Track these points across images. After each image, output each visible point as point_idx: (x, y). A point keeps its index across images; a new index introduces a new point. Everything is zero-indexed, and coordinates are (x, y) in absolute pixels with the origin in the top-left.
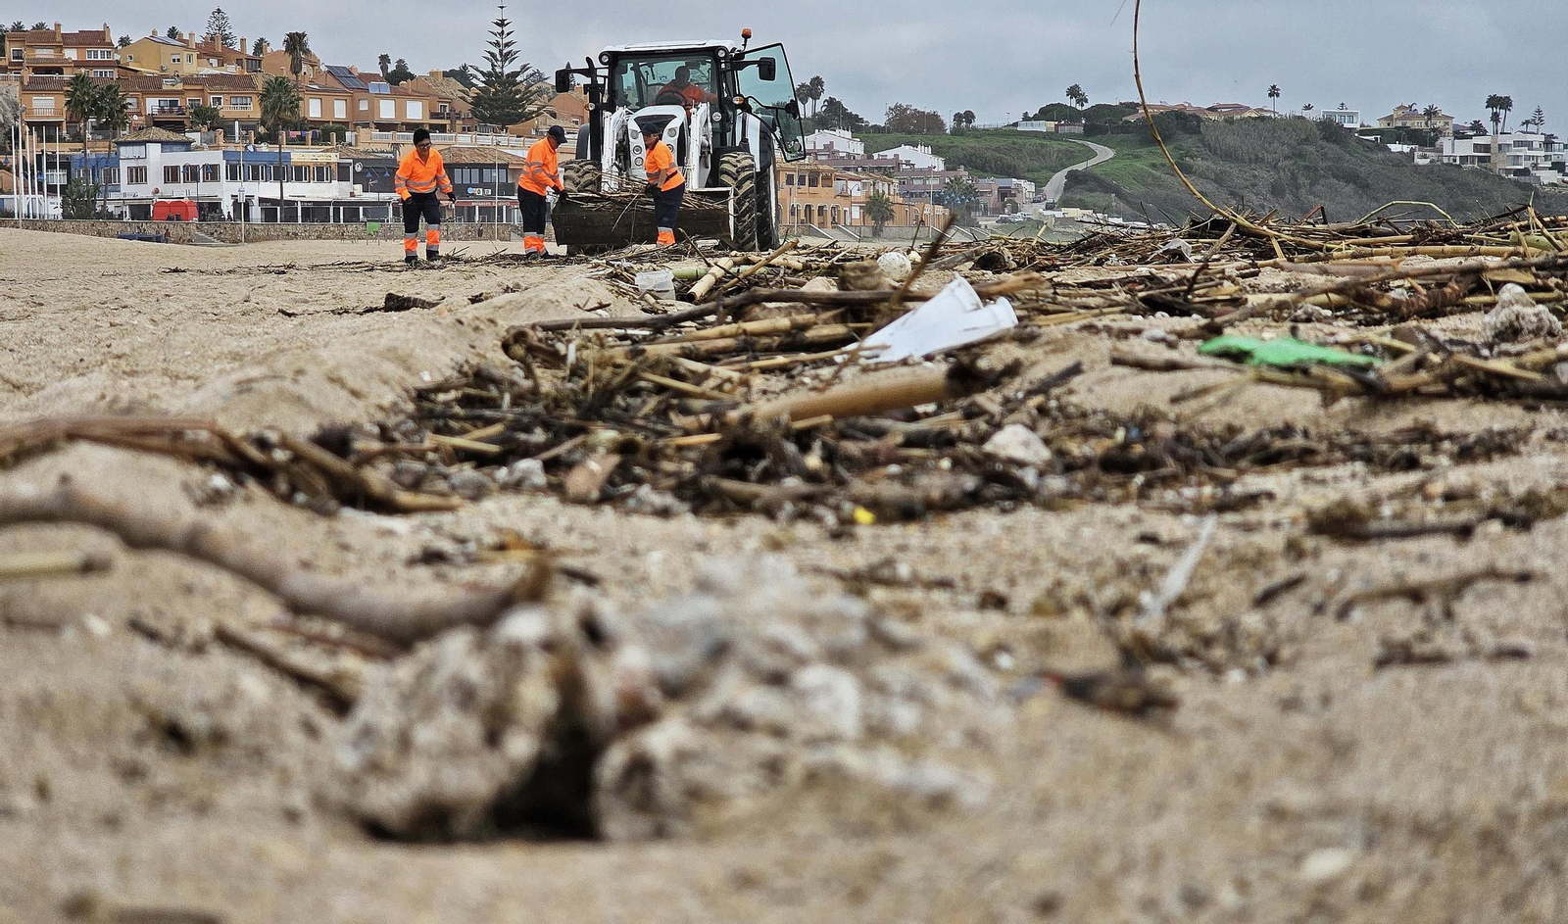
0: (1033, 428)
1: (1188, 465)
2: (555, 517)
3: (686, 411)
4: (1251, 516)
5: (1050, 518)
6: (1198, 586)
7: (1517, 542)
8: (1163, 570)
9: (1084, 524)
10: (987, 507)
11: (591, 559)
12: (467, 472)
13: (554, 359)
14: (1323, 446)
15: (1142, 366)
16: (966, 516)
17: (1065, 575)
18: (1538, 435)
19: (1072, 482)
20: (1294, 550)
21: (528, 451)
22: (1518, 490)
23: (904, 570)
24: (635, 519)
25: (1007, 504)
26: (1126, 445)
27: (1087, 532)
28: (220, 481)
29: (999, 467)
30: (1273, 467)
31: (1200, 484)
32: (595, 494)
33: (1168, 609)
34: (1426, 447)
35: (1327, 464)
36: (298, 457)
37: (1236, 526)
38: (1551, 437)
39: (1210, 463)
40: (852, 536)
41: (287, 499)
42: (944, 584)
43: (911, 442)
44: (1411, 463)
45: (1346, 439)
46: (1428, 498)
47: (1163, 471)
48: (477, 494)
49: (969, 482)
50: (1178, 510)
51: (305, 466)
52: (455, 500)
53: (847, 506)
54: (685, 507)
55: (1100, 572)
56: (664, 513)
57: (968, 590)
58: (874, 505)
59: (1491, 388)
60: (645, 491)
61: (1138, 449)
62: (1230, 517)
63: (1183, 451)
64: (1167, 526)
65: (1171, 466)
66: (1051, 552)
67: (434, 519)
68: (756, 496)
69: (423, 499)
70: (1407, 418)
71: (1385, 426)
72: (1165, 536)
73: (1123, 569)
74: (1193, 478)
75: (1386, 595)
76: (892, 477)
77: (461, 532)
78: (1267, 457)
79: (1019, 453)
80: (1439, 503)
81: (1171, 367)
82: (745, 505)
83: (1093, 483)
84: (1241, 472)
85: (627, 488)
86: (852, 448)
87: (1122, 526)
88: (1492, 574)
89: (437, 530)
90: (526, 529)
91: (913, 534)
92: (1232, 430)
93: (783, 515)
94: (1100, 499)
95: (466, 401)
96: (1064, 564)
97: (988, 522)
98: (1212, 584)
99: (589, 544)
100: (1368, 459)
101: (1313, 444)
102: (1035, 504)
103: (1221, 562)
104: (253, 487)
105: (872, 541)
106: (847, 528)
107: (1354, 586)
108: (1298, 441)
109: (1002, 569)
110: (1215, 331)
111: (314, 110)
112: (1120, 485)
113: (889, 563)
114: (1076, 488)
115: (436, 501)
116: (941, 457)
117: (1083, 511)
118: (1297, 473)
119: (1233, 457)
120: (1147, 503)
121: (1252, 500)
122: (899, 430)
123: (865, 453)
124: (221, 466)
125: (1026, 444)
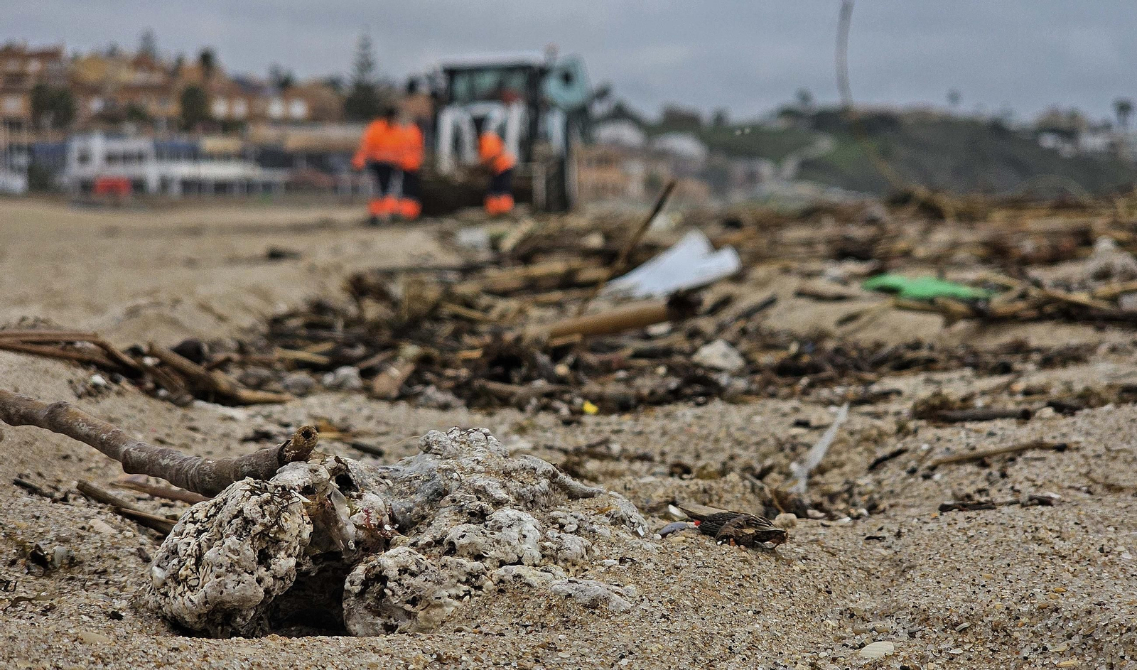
0: (733, 344)
1: (842, 371)
2: (360, 409)
3: (474, 333)
4: (881, 407)
5: (732, 408)
6: (834, 458)
7: (1064, 423)
8: (809, 446)
9: (756, 414)
10: (686, 402)
11: (382, 439)
12: (302, 377)
13: (382, 295)
14: (942, 357)
15: (819, 297)
16: (668, 408)
17: (737, 451)
18: (1103, 349)
19: (752, 382)
20: (902, 430)
21: (350, 362)
22: (1078, 388)
23: (616, 448)
24: (422, 411)
25: (701, 399)
26: (797, 356)
27: (758, 419)
28: (98, 379)
29: (700, 372)
30: (904, 372)
31: (850, 385)
32: (394, 393)
33: (810, 476)
34: (1019, 357)
35: (946, 369)
36: (163, 363)
37: (869, 414)
38: (1113, 350)
39: (859, 369)
40: (579, 423)
41: (152, 393)
42: (644, 458)
43: (638, 355)
44: (1005, 369)
45: (961, 352)
46: (1012, 394)
47: (823, 375)
48: (304, 392)
49: (673, 383)
50: (829, 403)
51: (167, 369)
52: (286, 396)
53: (578, 401)
54: (461, 402)
55: (763, 449)
56: (445, 407)
57: (663, 462)
58: (598, 400)
59: (1071, 314)
60: (431, 391)
61: (806, 359)
62: (867, 408)
63: (840, 360)
64: (815, 414)
65: (829, 371)
66: (729, 435)
67: (266, 409)
68: (512, 394)
69: (260, 395)
70: (1008, 336)
71: (993, 342)
72: (814, 422)
73: (780, 447)
74: (845, 380)
75: (960, 461)
76: (619, 381)
77: (286, 420)
78: (901, 365)
79: (718, 362)
80: (1019, 398)
81: (840, 298)
82: (505, 401)
83: (768, 383)
84: (881, 375)
85: (418, 388)
86: (592, 359)
87: (784, 415)
88: (1040, 445)
89: (268, 417)
90: (336, 418)
91: (627, 421)
92: (878, 345)
93: (529, 408)
94: (773, 396)
95: (310, 326)
96: (739, 443)
97: (685, 412)
98: (844, 457)
99: (383, 429)
100: (975, 367)
101: (935, 355)
102: (722, 399)
103: (852, 440)
104: (125, 383)
105: (595, 426)
106: (576, 417)
107: (938, 455)
108: (924, 353)
109: (691, 447)
110: (879, 272)
111: (220, 108)
112: (790, 385)
113: (606, 442)
114: (754, 387)
115: (270, 396)
116: (658, 365)
117: (757, 404)
118: (922, 377)
119: (877, 365)
120: (807, 398)
121: (885, 396)
122: (631, 344)
123: (602, 363)
124: (101, 368)
125: (725, 356)
